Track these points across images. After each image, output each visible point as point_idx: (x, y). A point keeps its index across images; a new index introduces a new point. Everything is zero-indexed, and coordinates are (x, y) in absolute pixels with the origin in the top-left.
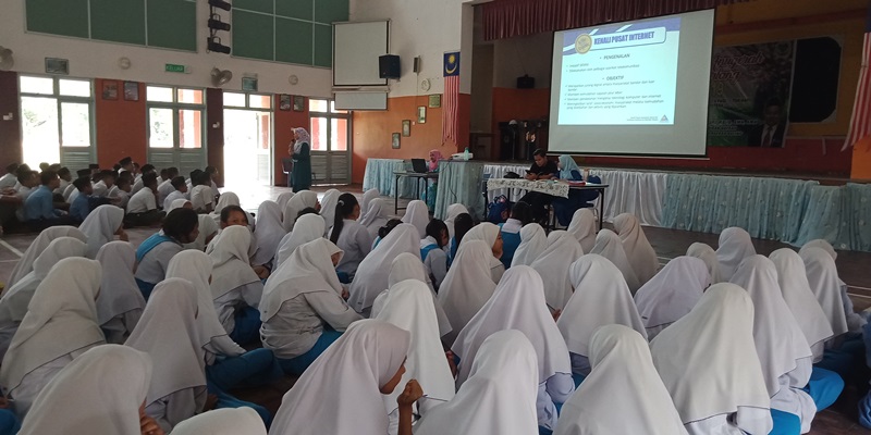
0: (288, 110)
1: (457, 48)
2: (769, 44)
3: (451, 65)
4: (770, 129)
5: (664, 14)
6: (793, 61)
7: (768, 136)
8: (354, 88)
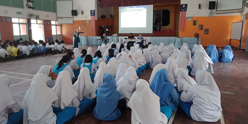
0: (47, 24)
1: (94, 9)
2: (157, 10)
3: (92, 13)
4: (158, 28)
5: (143, 5)
6: (162, 14)
7: (158, 29)
8: (61, 18)
